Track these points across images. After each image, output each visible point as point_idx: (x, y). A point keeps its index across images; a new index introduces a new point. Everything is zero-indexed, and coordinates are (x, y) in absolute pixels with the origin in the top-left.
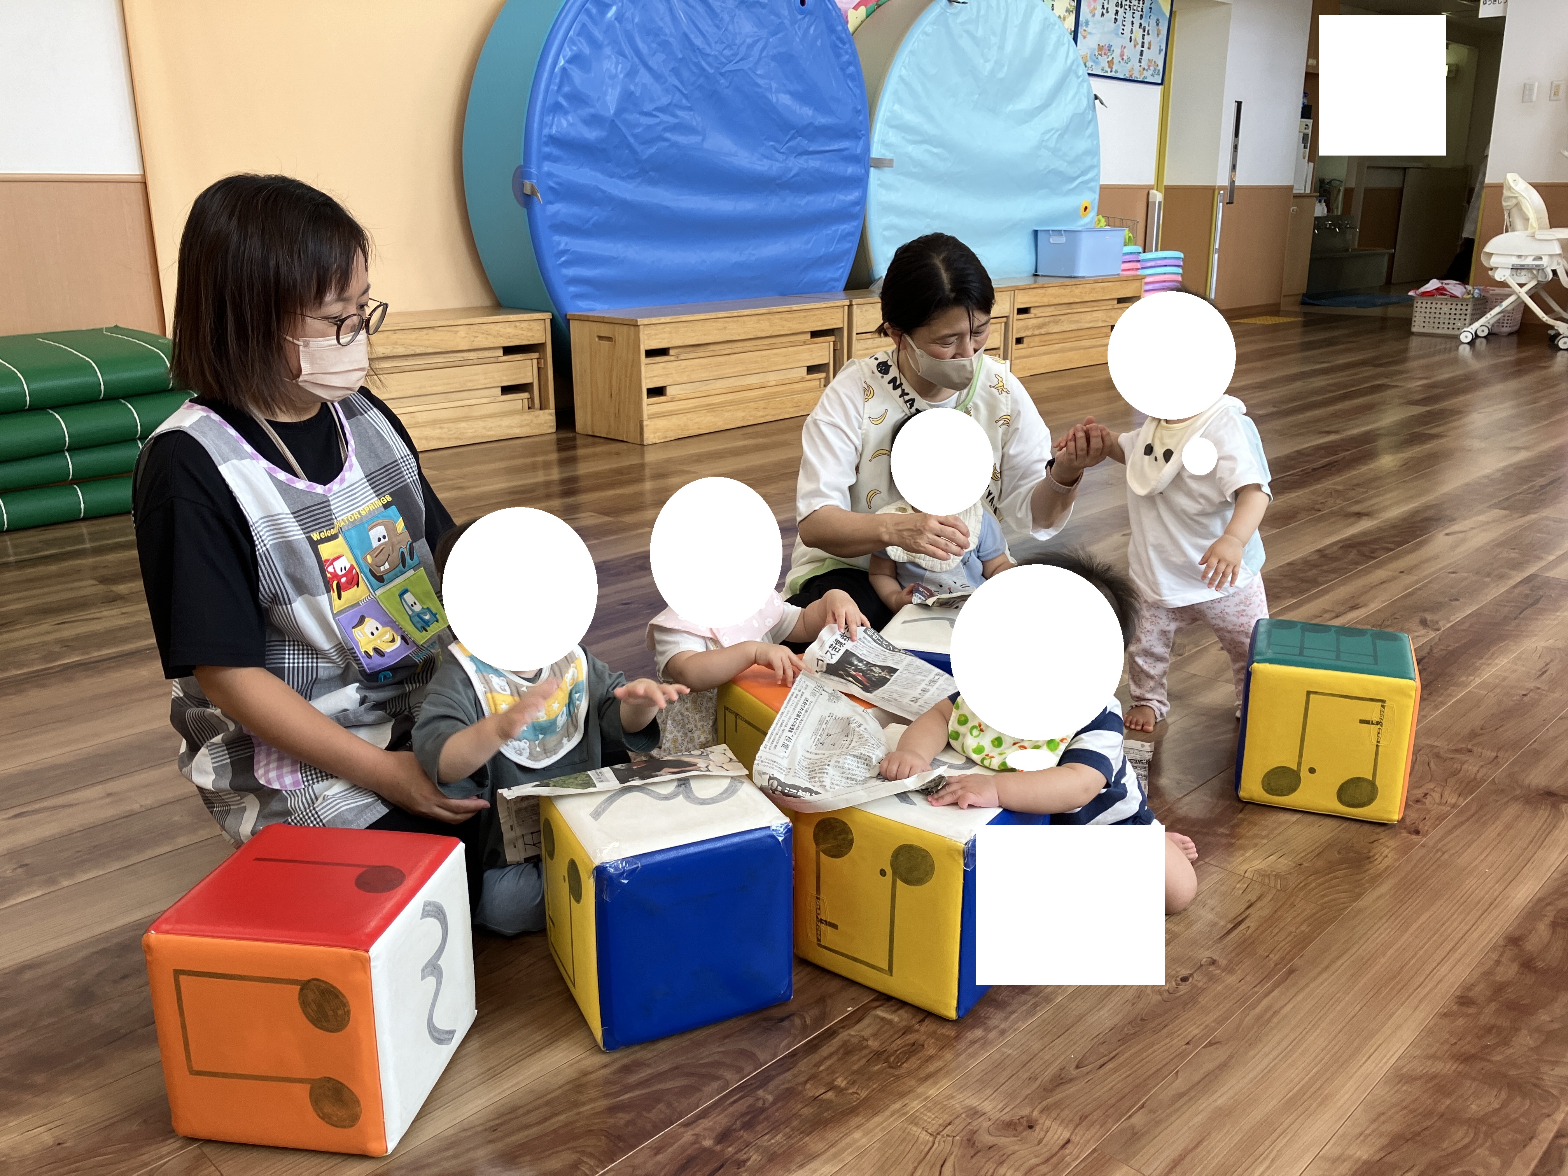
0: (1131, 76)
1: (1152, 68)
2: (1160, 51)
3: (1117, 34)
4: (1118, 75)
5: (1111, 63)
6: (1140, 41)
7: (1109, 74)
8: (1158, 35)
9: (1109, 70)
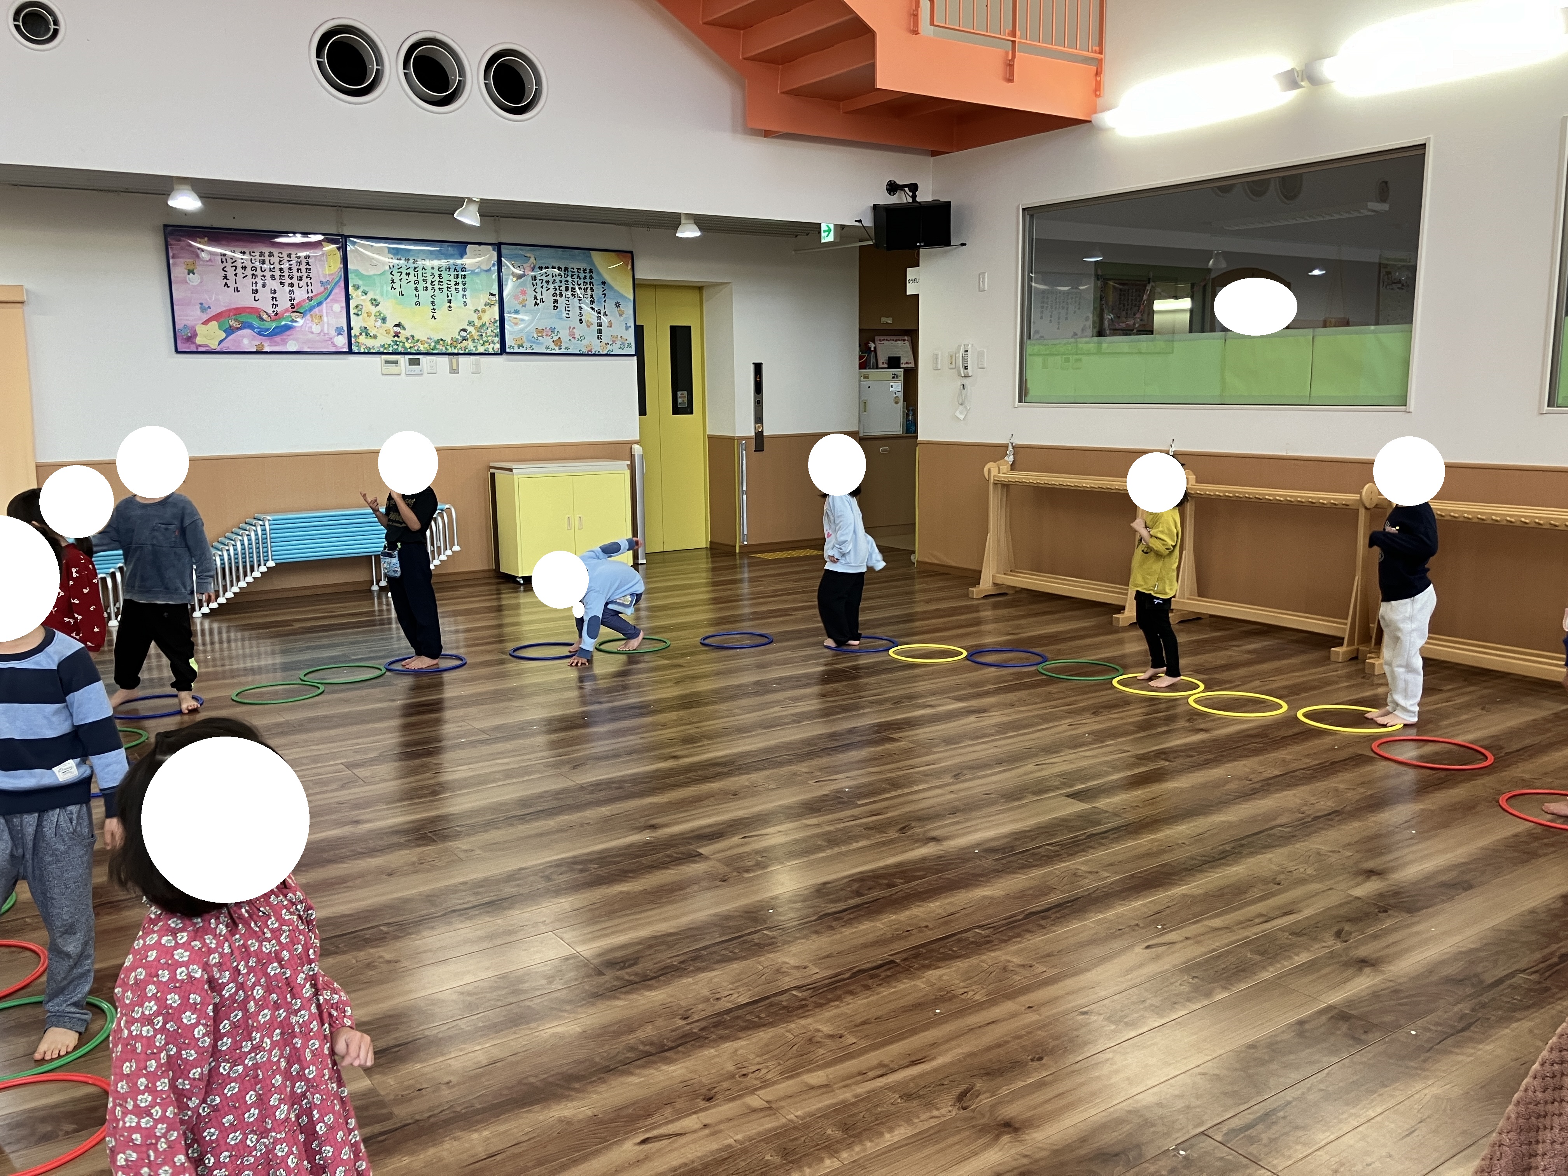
0: (591, 351)
1: (619, 343)
2: (627, 328)
3: (561, 319)
4: (569, 352)
5: (557, 343)
6: (595, 321)
7: (558, 351)
8: (621, 315)
9: (557, 348)
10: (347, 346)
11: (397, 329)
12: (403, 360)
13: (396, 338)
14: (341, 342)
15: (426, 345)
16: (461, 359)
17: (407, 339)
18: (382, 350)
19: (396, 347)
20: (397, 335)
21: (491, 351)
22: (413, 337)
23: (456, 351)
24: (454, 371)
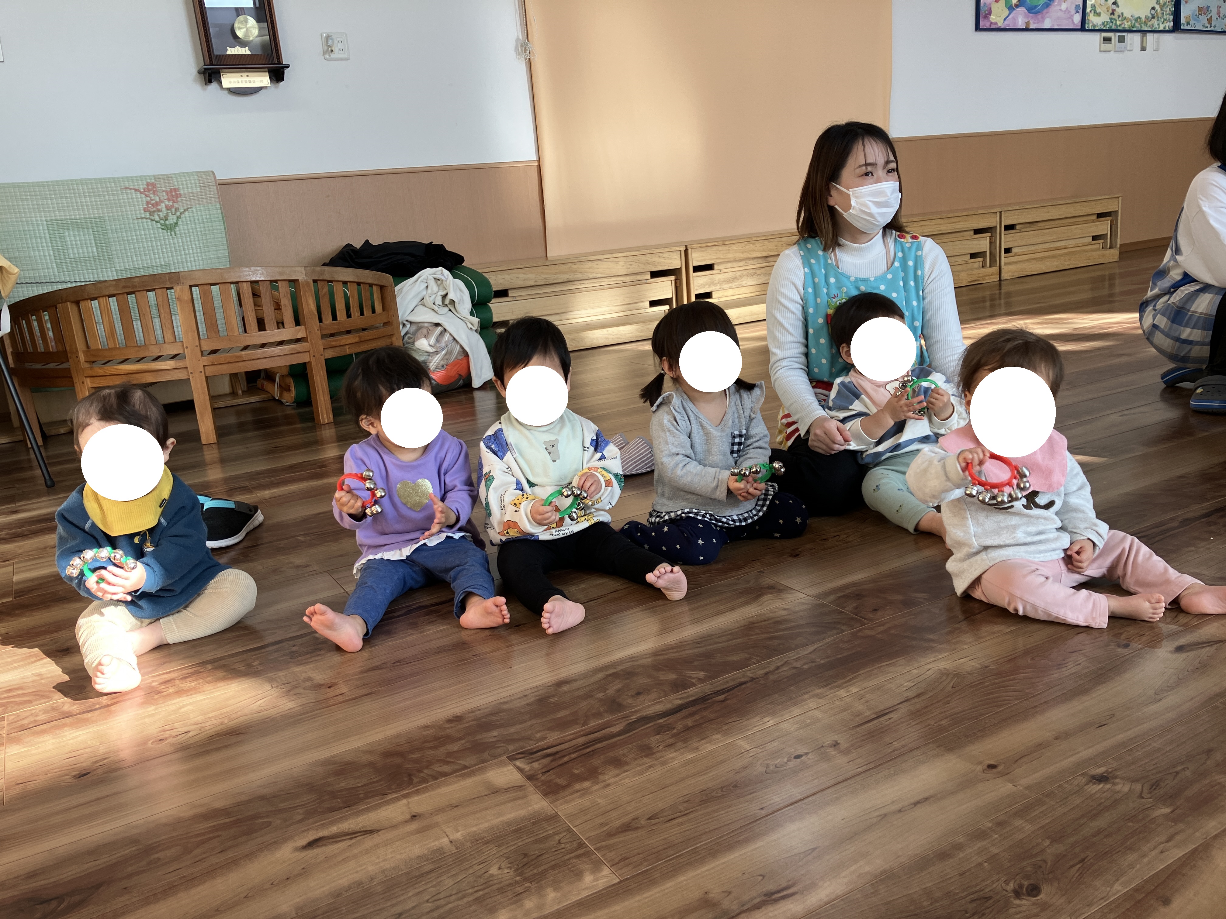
4: (1216, 29)
5: (1210, 20)
7: (1209, 29)
9: (1209, 26)
10: (1080, 24)
11: (1114, 7)
12: (1114, 36)
13: (1112, 16)
14: (1077, 18)
15: (1129, 23)
16: (1150, 37)
17: (1119, 16)
18: (1102, 27)
19: (1111, 24)
20: (1113, 14)
21: (1167, 28)
22: (1122, 14)
23: (1146, 29)
24: (1143, 49)
